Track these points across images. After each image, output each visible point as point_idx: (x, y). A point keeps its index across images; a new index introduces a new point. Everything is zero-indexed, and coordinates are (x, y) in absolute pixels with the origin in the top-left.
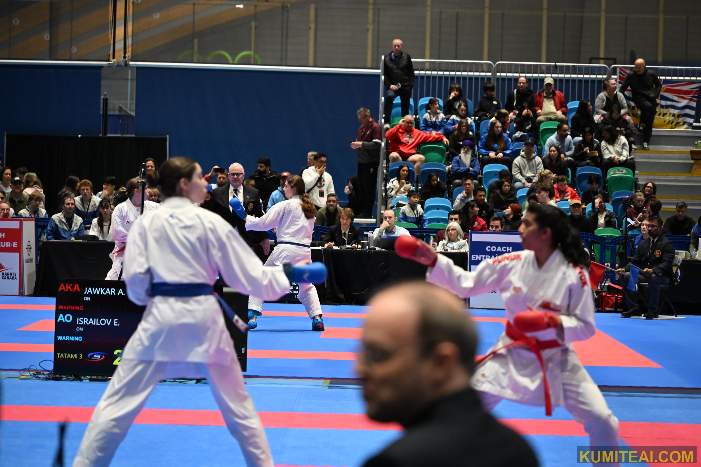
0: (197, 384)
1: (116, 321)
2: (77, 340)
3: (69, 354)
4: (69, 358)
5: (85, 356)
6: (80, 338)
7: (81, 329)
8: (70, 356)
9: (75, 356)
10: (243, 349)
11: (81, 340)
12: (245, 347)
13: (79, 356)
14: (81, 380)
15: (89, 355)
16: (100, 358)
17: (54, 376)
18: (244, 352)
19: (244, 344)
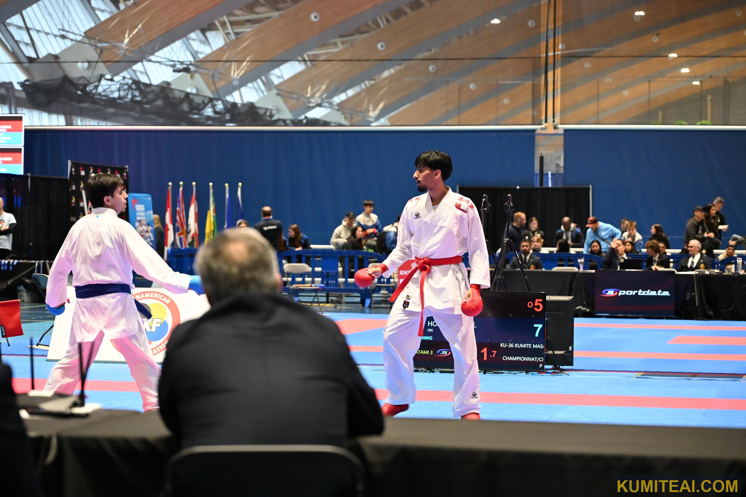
2: (428, 339)
3: (422, 351)
4: (422, 353)
5: (435, 352)
6: (431, 338)
7: (431, 330)
8: (423, 353)
9: (427, 352)
10: (570, 347)
11: (432, 339)
12: (572, 345)
13: (430, 352)
14: (433, 372)
15: (438, 351)
16: (447, 354)
18: (570, 350)
19: (571, 343)
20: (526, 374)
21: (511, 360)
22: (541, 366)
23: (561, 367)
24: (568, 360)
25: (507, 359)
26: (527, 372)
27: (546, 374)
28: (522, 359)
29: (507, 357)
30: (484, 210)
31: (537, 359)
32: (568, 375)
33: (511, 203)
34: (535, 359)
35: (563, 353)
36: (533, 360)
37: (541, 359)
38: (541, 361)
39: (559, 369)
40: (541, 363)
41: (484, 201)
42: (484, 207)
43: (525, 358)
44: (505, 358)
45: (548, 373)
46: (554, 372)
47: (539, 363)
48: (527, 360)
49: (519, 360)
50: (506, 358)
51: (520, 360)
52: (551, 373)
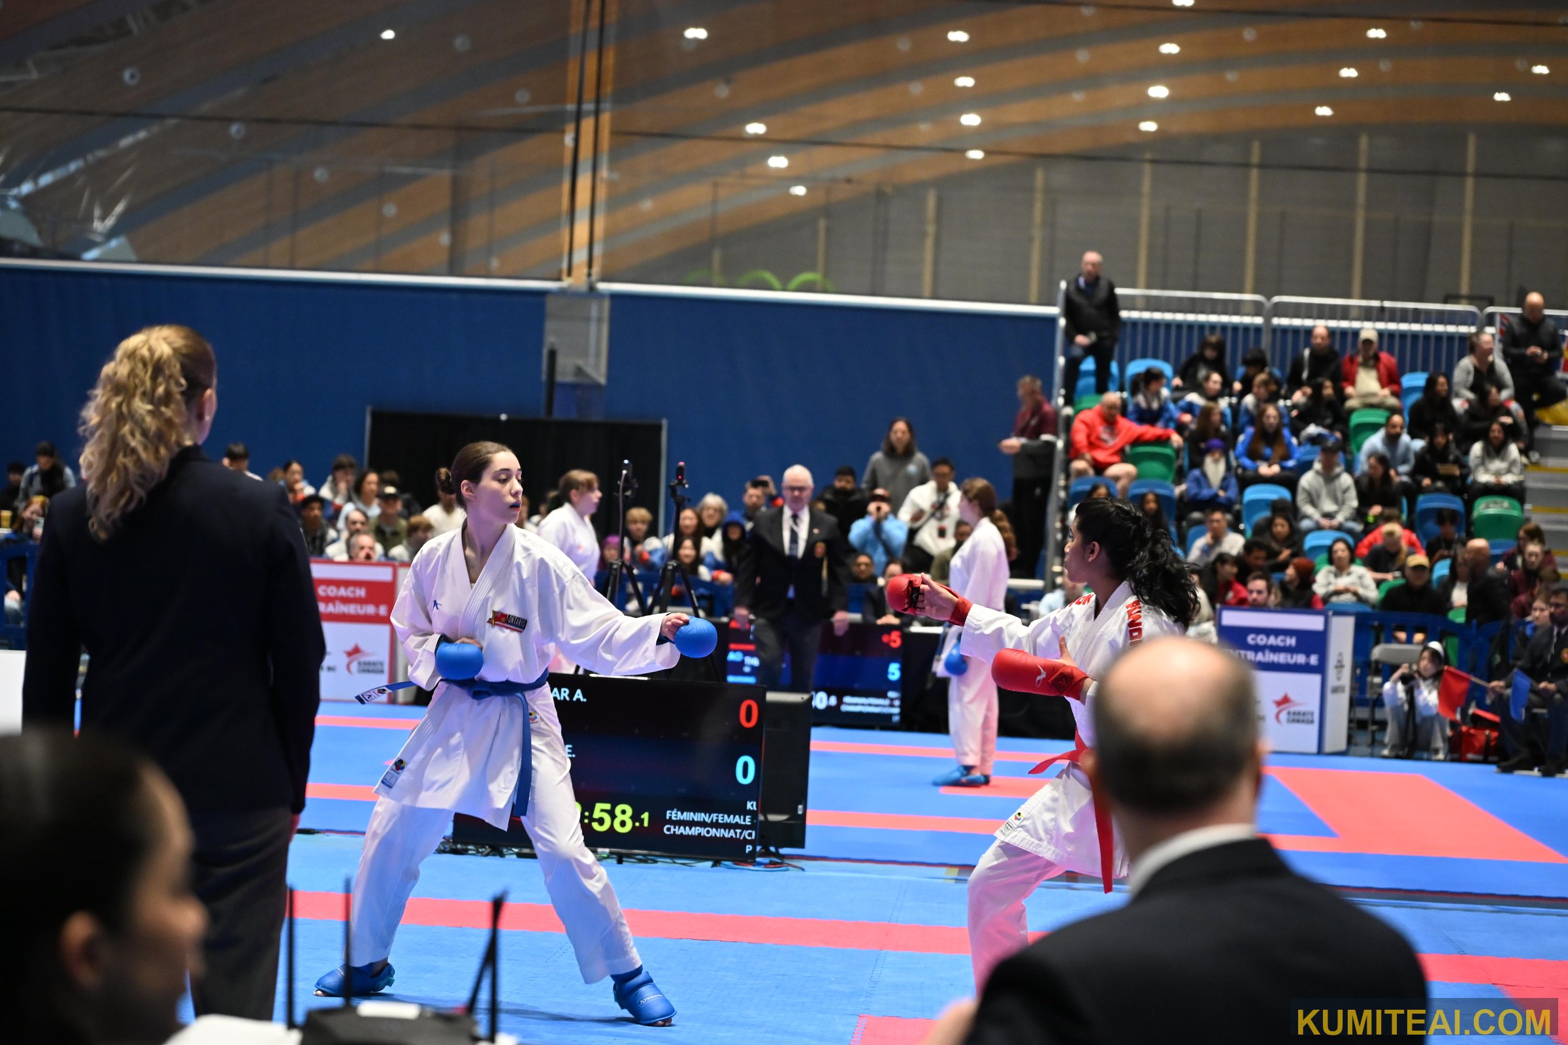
0: (715, 868)
1: (569, 748)
10: (800, 807)
12: (803, 802)
14: (502, 855)
17: (454, 847)
18: (800, 812)
19: (802, 798)
20: (713, 866)
21: (682, 833)
22: (749, 848)
23: (784, 851)
24: (794, 834)
25: (674, 832)
26: (716, 863)
27: (754, 866)
28: (708, 832)
29: (675, 828)
30: (627, 497)
31: (741, 834)
32: (803, 869)
33: (684, 481)
34: (736, 833)
35: (786, 820)
36: (732, 837)
37: (750, 835)
38: (749, 838)
39: (777, 855)
40: (750, 842)
41: (626, 475)
42: (625, 490)
43: (714, 830)
44: (669, 829)
45: (760, 864)
46: (772, 863)
47: (746, 842)
48: (718, 836)
49: (700, 834)
50: (672, 830)
51: (702, 834)
52: (765, 865)
